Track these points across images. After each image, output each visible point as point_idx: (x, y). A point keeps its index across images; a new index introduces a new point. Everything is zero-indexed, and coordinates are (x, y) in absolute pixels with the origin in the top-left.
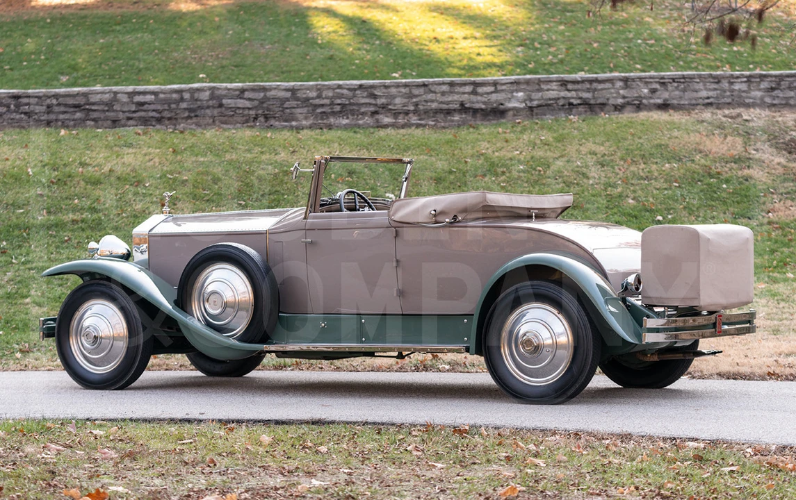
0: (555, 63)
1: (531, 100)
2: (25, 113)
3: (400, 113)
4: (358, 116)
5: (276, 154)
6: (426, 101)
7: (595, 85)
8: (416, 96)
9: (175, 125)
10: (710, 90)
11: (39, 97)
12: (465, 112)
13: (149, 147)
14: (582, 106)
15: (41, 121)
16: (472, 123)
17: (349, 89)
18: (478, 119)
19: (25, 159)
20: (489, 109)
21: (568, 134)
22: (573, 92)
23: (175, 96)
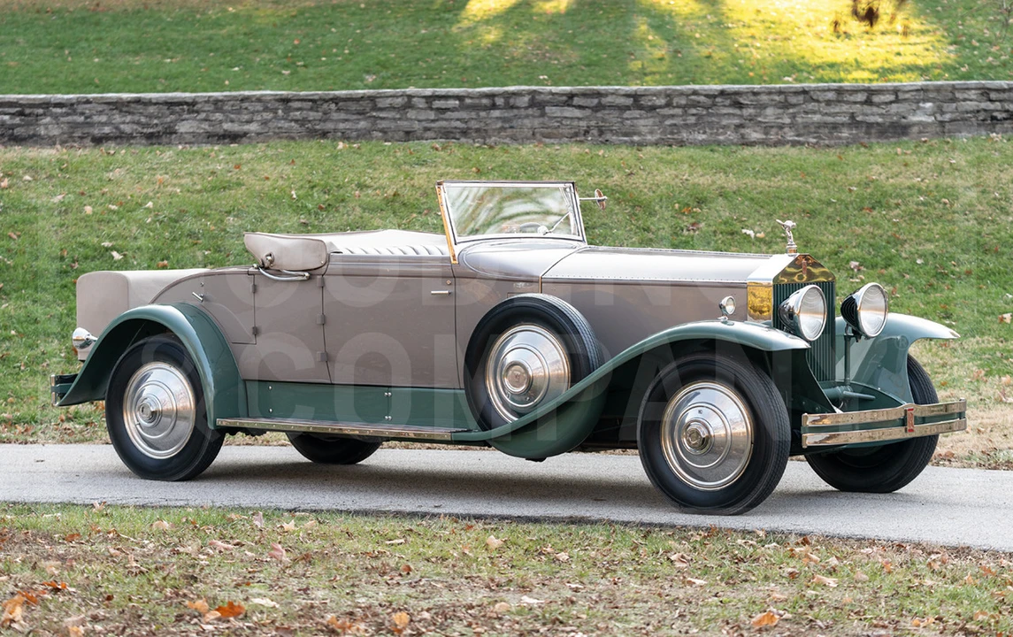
0: (995, 67)
2: (296, 121)
3: (772, 127)
4: (718, 130)
5: (607, 177)
6: (806, 113)
8: (794, 106)
9: (484, 138)
11: (313, 101)
12: (857, 127)
13: (447, 166)
14: (1008, 121)
15: (316, 131)
16: (865, 141)
17: (706, 96)
18: (873, 136)
19: (289, 178)
20: (887, 124)
21: (986, 157)
22: (998, 103)
23: (485, 101)
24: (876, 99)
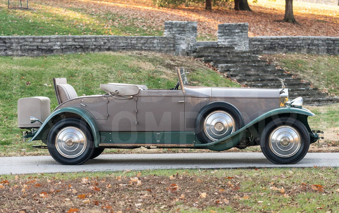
1: (62, 46)
6: (24, 45)
7: (85, 40)
8: (21, 43)
10: (124, 43)
12: (39, 50)
14: (80, 49)
16: (41, 55)
18: (43, 53)
20: (47, 49)
22: (77, 43)
24: (44, 41)
